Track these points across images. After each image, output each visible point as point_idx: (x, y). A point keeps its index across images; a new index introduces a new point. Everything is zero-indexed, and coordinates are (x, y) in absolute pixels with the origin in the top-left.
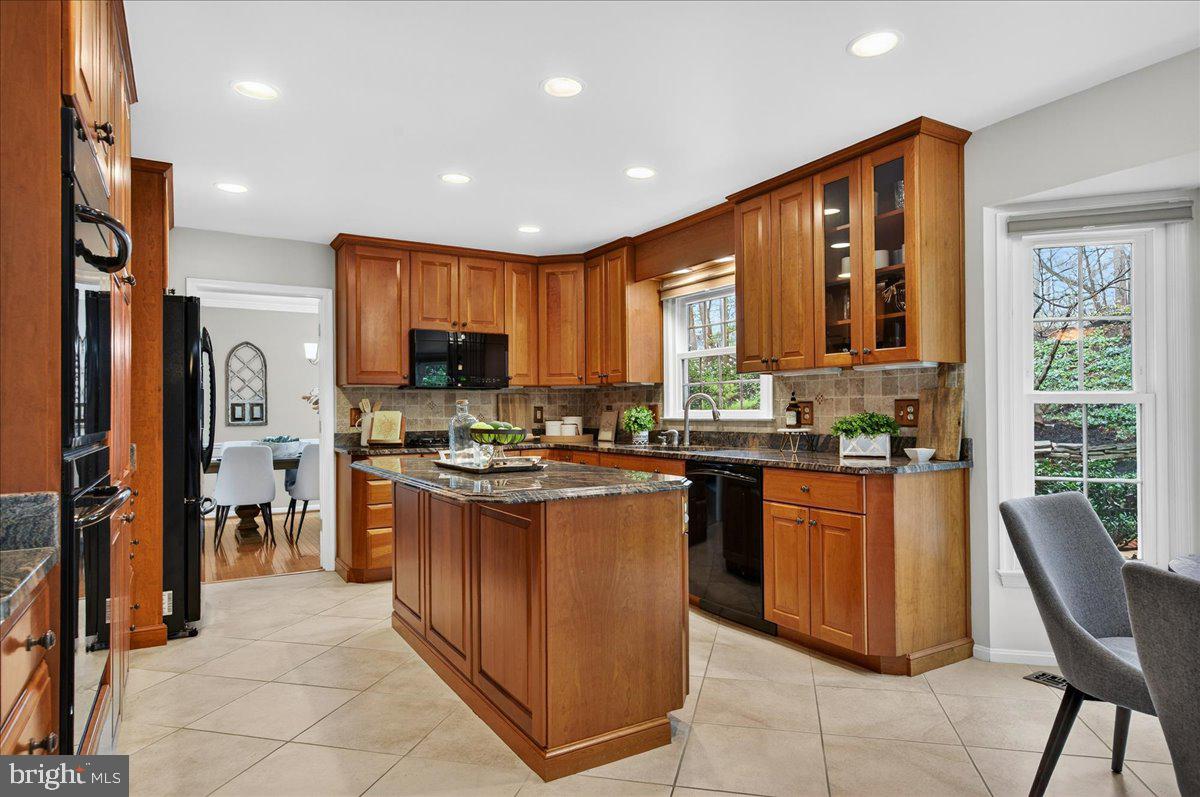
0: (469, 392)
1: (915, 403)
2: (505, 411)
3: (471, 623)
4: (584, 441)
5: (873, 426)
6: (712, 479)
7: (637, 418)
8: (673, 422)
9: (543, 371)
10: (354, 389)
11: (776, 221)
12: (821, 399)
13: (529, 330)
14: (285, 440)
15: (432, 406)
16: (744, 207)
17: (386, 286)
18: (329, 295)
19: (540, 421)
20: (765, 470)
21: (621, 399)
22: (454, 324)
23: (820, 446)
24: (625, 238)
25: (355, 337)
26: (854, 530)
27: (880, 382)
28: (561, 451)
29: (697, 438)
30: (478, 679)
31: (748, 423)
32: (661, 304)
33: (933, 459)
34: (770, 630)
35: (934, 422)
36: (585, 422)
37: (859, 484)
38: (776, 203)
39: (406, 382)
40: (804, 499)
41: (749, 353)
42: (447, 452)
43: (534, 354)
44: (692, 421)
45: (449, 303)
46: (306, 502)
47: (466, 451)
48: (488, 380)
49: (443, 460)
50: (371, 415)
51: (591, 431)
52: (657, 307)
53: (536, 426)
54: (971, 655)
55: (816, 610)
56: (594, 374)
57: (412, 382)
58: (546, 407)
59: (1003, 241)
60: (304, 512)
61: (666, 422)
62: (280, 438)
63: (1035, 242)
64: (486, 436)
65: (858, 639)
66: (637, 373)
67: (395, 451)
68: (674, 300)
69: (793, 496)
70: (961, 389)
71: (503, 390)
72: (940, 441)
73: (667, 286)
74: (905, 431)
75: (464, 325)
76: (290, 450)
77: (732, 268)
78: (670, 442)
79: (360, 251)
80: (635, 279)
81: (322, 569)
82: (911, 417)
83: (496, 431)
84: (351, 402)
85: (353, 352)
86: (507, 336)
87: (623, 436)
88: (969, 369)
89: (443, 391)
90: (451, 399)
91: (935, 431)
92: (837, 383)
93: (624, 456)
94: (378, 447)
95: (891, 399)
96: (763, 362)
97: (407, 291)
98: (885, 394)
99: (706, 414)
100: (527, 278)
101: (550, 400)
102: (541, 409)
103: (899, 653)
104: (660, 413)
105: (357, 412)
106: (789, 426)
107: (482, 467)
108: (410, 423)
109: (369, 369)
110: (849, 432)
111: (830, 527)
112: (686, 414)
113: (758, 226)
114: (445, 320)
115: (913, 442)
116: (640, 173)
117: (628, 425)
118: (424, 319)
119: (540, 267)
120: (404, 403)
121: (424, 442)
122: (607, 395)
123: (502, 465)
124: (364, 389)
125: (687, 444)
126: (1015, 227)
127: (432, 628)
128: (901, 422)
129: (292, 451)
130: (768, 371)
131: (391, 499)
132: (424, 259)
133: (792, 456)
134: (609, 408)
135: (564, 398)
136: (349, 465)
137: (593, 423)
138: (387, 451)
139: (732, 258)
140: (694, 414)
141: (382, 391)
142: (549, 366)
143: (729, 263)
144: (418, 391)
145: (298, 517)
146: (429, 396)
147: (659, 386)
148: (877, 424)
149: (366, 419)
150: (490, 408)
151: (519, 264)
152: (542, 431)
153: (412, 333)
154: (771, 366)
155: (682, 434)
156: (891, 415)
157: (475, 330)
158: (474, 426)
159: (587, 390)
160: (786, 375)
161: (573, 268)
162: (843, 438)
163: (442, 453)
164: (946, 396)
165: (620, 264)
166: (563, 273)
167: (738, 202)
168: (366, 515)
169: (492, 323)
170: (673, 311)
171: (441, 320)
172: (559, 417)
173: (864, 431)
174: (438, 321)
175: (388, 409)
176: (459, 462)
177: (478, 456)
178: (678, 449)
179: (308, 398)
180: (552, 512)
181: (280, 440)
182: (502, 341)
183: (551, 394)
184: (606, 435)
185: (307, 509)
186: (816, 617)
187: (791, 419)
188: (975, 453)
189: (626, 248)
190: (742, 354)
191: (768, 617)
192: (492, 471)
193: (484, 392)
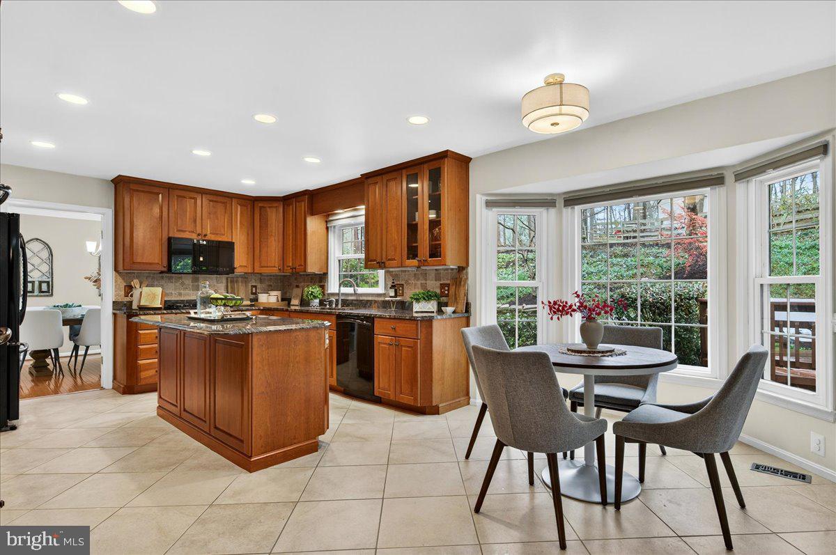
0: (208, 276)
1: (448, 285)
2: (232, 288)
3: (210, 403)
4: (282, 305)
5: (428, 297)
6: (352, 325)
7: (312, 292)
8: (333, 294)
9: (257, 264)
10: (126, 273)
11: (385, 190)
12: (407, 282)
13: (248, 240)
14: (70, 306)
15: (183, 284)
16: (370, 181)
17: (152, 209)
18: (110, 213)
19: (255, 294)
20: (375, 319)
21: (304, 281)
22: (199, 235)
23: (405, 307)
24: (306, 190)
25: (129, 241)
26: (414, 347)
27: (433, 275)
28: (268, 311)
29: (346, 303)
30: (213, 432)
31: (372, 295)
32: (327, 228)
33: (454, 312)
34: (378, 401)
35: (455, 294)
36: (282, 295)
37: (417, 325)
38: (385, 181)
39: (165, 269)
40: (392, 332)
41: (371, 258)
42: (196, 311)
43: (251, 255)
44: (343, 294)
45: (195, 221)
46: (88, 348)
47: (208, 310)
48: (221, 269)
49: (193, 315)
50: (140, 290)
51: (286, 299)
52: (325, 230)
53: (252, 297)
54: (469, 404)
55: (398, 388)
56: (288, 267)
57: (169, 270)
58: (259, 286)
59: (485, 211)
60: (86, 355)
61: (329, 294)
62: (67, 304)
63: (498, 212)
64: (219, 301)
65: (416, 399)
66: (313, 267)
67: (157, 312)
68: (334, 227)
69: (388, 332)
70: (467, 278)
71: (230, 275)
72: (457, 303)
73: (331, 219)
74: (444, 299)
75: (205, 236)
76: (76, 313)
77: (363, 212)
78: (330, 305)
79: (132, 186)
80: (312, 214)
81: (102, 388)
82: (446, 292)
83: (226, 298)
84: (125, 282)
85: (127, 249)
86: (234, 243)
87: (304, 302)
88: (470, 269)
89: (191, 275)
90: (196, 280)
91: (456, 299)
92: (415, 274)
93: (305, 313)
94: (144, 310)
95: (438, 283)
96: (377, 263)
97: (167, 211)
98: (436, 281)
99: (350, 290)
100: (247, 209)
101: (261, 281)
102: (255, 287)
103: (434, 404)
104: (326, 289)
105: (129, 289)
106: (391, 297)
107: (216, 318)
108: (167, 295)
109: (139, 260)
110: (418, 300)
111: (405, 346)
112: (339, 290)
113: (376, 192)
114: (193, 232)
115: (446, 305)
116: (312, 160)
117: (307, 296)
118: (179, 231)
119: (256, 202)
120: (163, 282)
121: (177, 306)
122: (296, 279)
123: (229, 317)
124: (134, 273)
125: (340, 306)
126: (490, 204)
127: (185, 410)
128: (442, 295)
129: (76, 314)
130: (381, 268)
131: (157, 341)
132: (179, 194)
133: (392, 312)
134: (297, 286)
135: (270, 280)
136: (123, 321)
137: (287, 296)
138: (152, 312)
139: (363, 207)
140: (345, 290)
141: (147, 275)
142: (260, 262)
143: (362, 210)
144: (174, 275)
145: (80, 359)
146: (181, 278)
147: (326, 274)
148: (430, 295)
149: (136, 293)
150: (222, 286)
151: (241, 200)
152: (256, 300)
153: (170, 239)
154: (381, 265)
155: (337, 301)
156: (438, 291)
157: (213, 239)
158: (212, 296)
159: (285, 276)
160: (391, 270)
161: (275, 204)
162: (414, 302)
163: (192, 312)
164: (460, 282)
165: (303, 206)
166: (270, 207)
167: (367, 178)
168: (137, 352)
169: (224, 235)
170: (334, 232)
171: (189, 232)
172: (266, 291)
173: (424, 299)
174: (187, 233)
175: (152, 286)
176: (203, 316)
177: (215, 312)
178: (335, 309)
179: (89, 279)
180: (255, 339)
181: (66, 306)
182: (230, 246)
183: (262, 278)
184: (295, 302)
185: (88, 353)
186: (398, 391)
187: (392, 294)
188: (472, 309)
189: (307, 196)
190: (368, 259)
191: (376, 394)
192: (223, 320)
193: (218, 276)
